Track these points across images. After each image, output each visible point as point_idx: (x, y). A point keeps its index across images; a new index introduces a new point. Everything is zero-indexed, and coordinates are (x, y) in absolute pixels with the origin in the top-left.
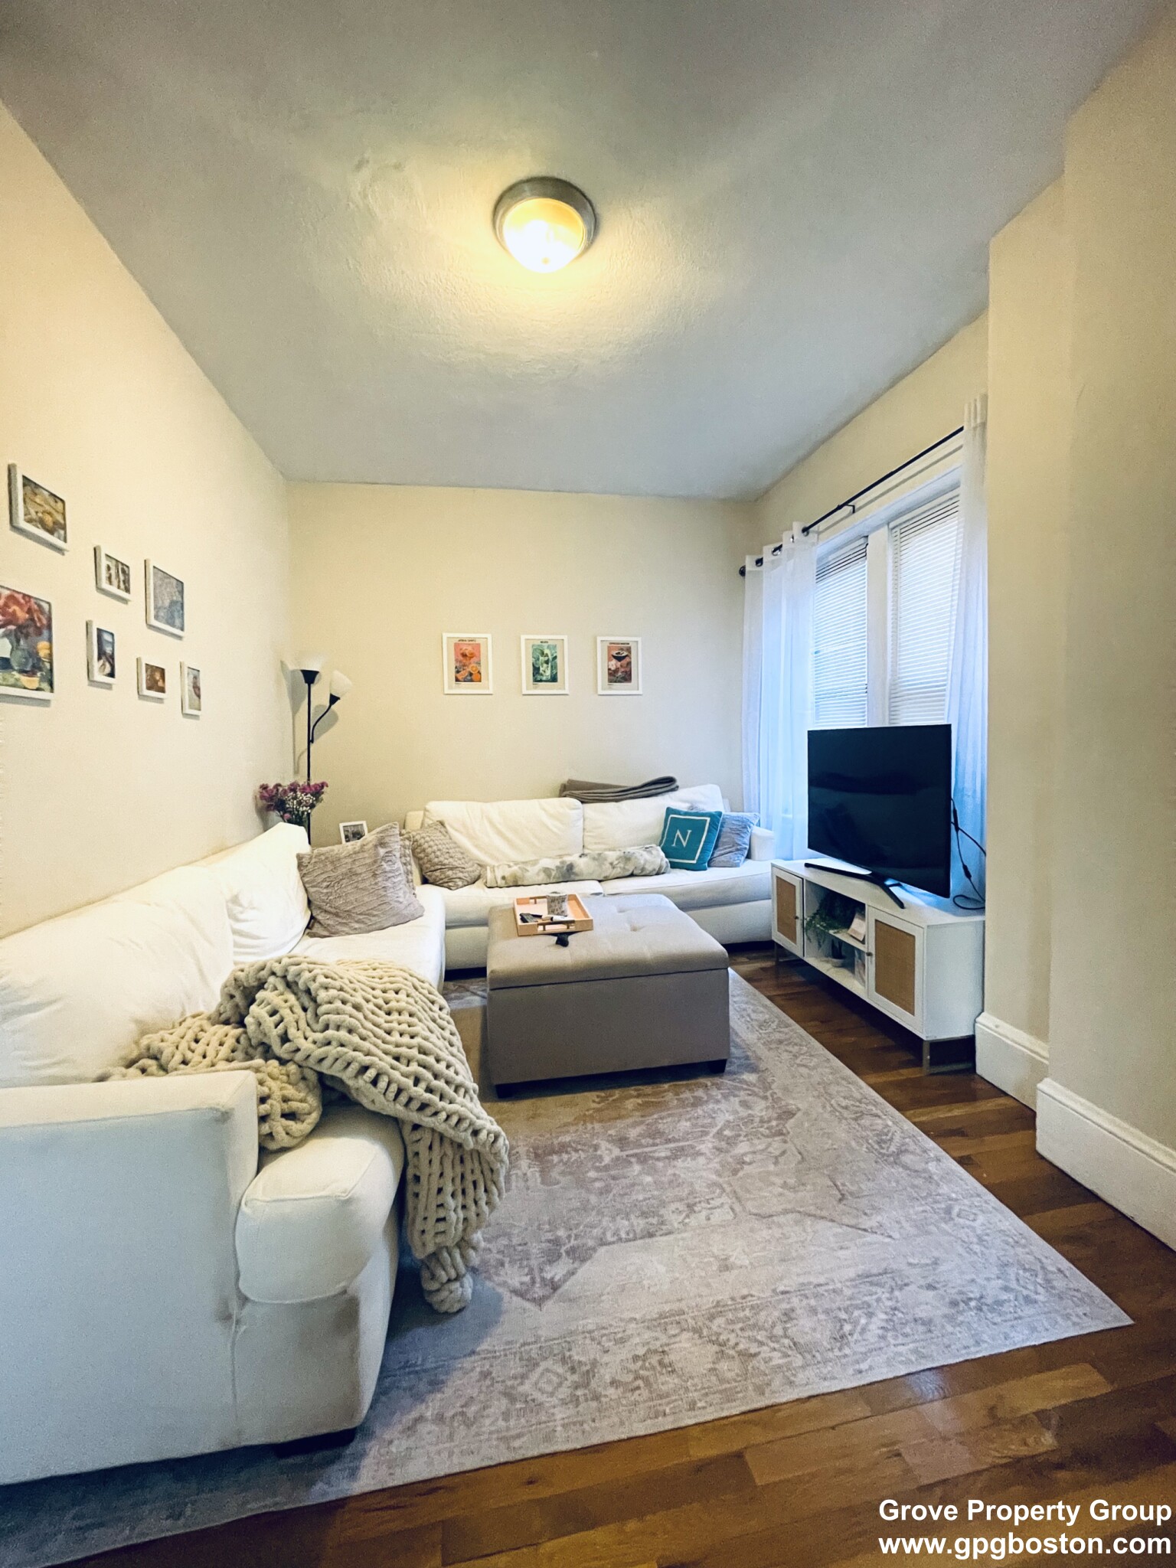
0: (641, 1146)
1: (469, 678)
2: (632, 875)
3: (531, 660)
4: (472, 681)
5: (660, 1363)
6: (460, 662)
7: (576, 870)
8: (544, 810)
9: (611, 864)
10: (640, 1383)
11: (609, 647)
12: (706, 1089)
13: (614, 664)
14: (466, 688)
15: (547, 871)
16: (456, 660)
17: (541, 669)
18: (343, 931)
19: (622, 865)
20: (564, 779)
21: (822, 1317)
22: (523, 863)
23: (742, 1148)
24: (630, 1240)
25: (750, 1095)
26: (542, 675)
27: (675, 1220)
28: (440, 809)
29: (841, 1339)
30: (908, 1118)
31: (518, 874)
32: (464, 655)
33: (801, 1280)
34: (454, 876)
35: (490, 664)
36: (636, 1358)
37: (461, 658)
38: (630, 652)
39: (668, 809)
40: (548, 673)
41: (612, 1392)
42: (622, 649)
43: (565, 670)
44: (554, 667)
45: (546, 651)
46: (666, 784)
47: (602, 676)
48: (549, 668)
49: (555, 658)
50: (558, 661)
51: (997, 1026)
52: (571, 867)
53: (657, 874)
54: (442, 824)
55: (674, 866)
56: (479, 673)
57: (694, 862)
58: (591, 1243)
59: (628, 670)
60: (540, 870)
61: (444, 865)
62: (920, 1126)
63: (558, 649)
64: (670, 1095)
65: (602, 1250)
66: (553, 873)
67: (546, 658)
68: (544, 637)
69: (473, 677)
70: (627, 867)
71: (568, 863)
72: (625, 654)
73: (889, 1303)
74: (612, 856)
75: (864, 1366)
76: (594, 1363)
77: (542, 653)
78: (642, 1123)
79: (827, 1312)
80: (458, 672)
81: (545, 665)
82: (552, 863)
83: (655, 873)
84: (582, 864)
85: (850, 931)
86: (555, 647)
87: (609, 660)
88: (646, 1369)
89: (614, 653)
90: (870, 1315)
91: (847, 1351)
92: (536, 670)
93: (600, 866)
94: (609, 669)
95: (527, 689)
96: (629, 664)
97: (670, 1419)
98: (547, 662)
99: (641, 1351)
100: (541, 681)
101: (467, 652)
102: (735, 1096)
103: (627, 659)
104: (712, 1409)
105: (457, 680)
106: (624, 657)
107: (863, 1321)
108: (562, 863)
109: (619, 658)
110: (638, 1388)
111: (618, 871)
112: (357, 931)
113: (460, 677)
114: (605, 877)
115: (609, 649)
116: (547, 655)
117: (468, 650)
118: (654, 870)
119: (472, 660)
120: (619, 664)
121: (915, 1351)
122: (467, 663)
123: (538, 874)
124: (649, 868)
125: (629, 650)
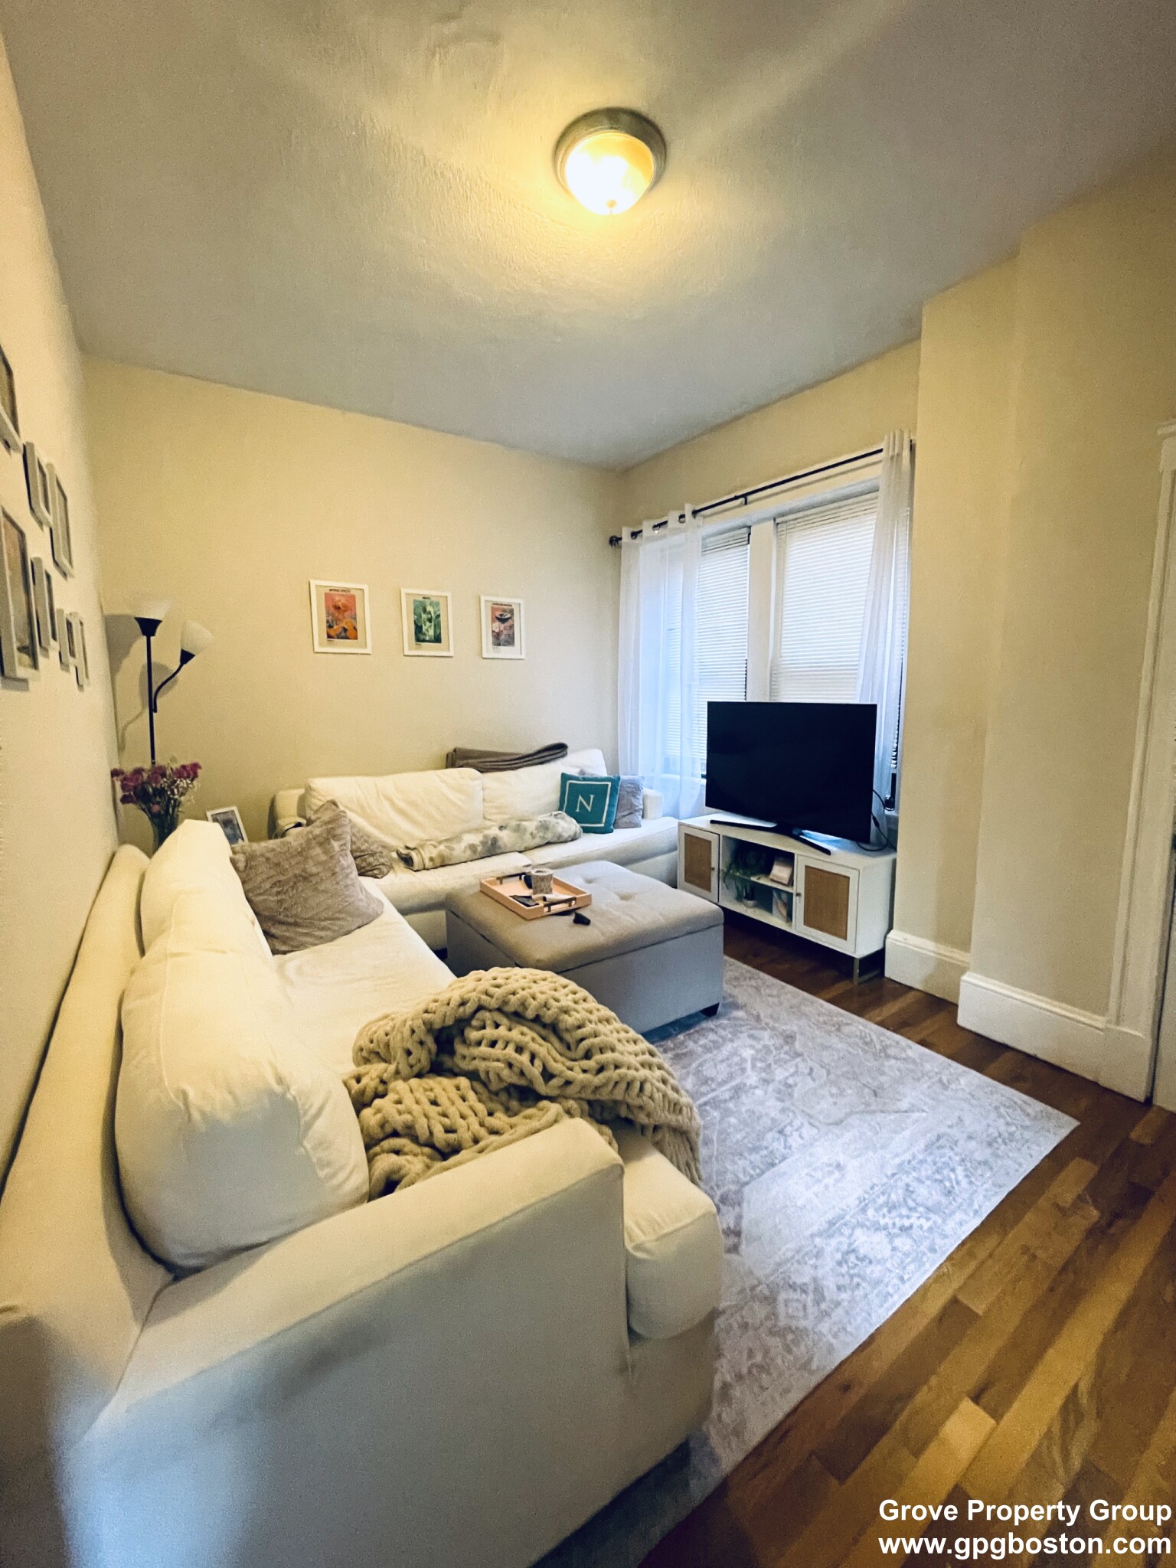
0: (704, 1094)
1: (343, 634)
2: (549, 843)
3: (412, 618)
4: (347, 638)
5: (857, 1258)
6: (333, 615)
7: (500, 843)
8: (445, 782)
9: (532, 834)
10: (856, 1280)
11: (492, 608)
12: (712, 1031)
13: (498, 626)
14: (342, 646)
15: (472, 847)
16: (328, 614)
17: (424, 628)
18: (307, 943)
19: (541, 834)
20: (450, 748)
21: (928, 1182)
22: (446, 840)
23: (780, 1074)
24: (759, 1175)
25: (750, 1029)
26: (425, 634)
27: (778, 1146)
28: (328, 787)
29: (949, 1193)
30: (870, 1019)
31: (445, 854)
32: (337, 608)
33: (897, 1161)
34: (376, 863)
35: (368, 617)
36: (840, 1264)
37: (332, 610)
38: (512, 614)
39: (563, 775)
40: (431, 632)
41: (844, 1296)
42: (505, 611)
43: (450, 627)
44: (437, 626)
45: (429, 608)
46: (558, 750)
47: (488, 639)
48: (433, 627)
49: (439, 616)
50: (442, 619)
51: (905, 939)
52: (495, 840)
53: (572, 840)
54: (334, 803)
55: (586, 830)
56: (355, 628)
57: (602, 825)
58: (733, 1188)
59: (511, 633)
60: (465, 847)
61: (363, 851)
62: (881, 1024)
63: (442, 606)
64: (691, 1045)
65: (746, 1189)
66: (479, 849)
67: (429, 616)
68: (426, 593)
69: (348, 634)
70: (546, 836)
71: (492, 836)
72: (508, 616)
73: (957, 1158)
74: (531, 826)
75: (976, 1206)
76: (815, 1280)
77: (425, 610)
78: (688, 1073)
79: (928, 1178)
80: (330, 627)
81: (428, 624)
82: (475, 839)
83: (570, 839)
84: (506, 837)
85: (771, 876)
86: (438, 604)
87: (493, 621)
88: (853, 1268)
89: (498, 614)
90: (953, 1170)
91: (960, 1200)
92: (418, 629)
93: (521, 838)
94: (493, 632)
95: (410, 649)
96: (512, 627)
97: (896, 1297)
98: (430, 620)
99: (838, 1256)
100: (424, 641)
101: (340, 604)
102: (741, 1032)
103: (510, 621)
104: (917, 1275)
105: (329, 636)
106: (508, 619)
107: (952, 1176)
108: (485, 837)
109: (502, 620)
110: (858, 1284)
111: (537, 841)
112: (323, 940)
113: (332, 633)
114: (525, 848)
115: (493, 610)
116: (430, 613)
117: (341, 601)
118: (569, 836)
119: (346, 614)
120: (502, 626)
121: (994, 1185)
122: (341, 617)
123: (465, 852)
124: (566, 835)
125: (512, 612)
